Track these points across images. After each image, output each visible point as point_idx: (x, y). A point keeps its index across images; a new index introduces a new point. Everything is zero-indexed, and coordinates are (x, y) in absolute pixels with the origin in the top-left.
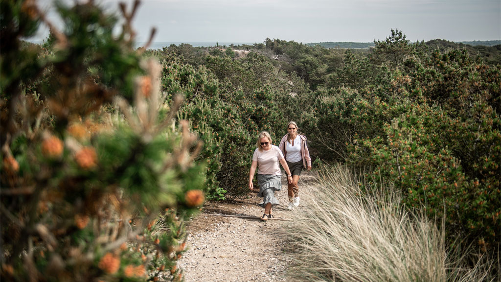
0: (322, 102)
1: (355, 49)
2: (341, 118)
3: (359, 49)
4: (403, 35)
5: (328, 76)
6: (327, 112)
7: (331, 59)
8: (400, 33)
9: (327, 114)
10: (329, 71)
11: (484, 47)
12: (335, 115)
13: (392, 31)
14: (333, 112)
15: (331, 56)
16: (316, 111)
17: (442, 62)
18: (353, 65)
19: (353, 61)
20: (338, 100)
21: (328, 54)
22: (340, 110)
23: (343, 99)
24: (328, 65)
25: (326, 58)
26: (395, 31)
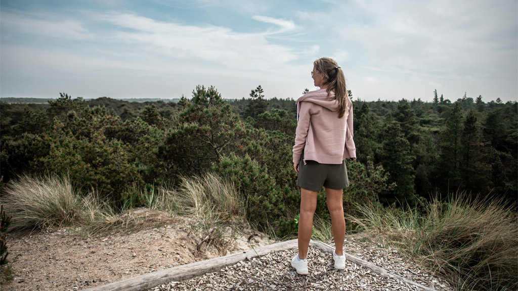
0: (9, 145)
1: (36, 103)
2: (26, 154)
3: (40, 103)
4: (69, 96)
5: (12, 127)
6: (14, 151)
7: (14, 113)
8: (67, 96)
9: (14, 152)
10: (13, 123)
11: (137, 103)
12: (21, 153)
13: (60, 94)
14: (20, 151)
15: (13, 110)
16: (6, 151)
17: (91, 115)
18: (32, 118)
19: (31, 116)
20: (23, 142)
21: (10, 109)
22: (25, 149)
23: (26, 142)
24: (11, 117)
25: (9, 112)
26: (63, 94)
